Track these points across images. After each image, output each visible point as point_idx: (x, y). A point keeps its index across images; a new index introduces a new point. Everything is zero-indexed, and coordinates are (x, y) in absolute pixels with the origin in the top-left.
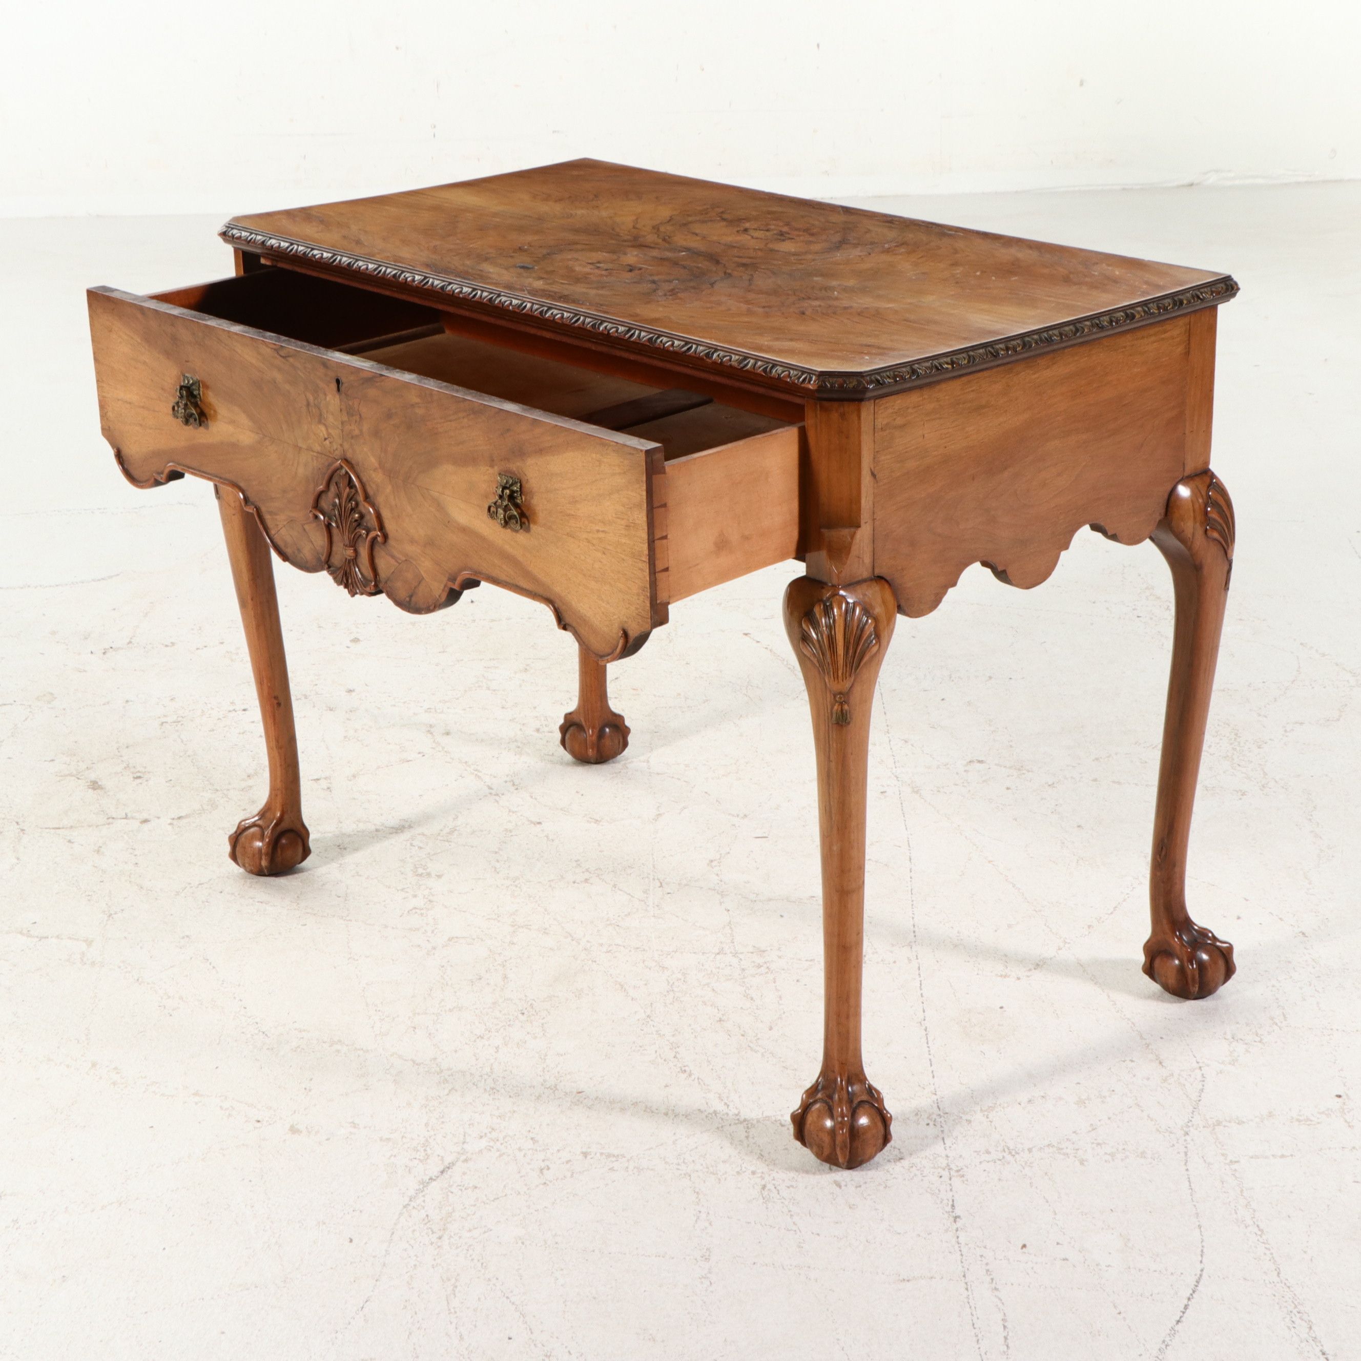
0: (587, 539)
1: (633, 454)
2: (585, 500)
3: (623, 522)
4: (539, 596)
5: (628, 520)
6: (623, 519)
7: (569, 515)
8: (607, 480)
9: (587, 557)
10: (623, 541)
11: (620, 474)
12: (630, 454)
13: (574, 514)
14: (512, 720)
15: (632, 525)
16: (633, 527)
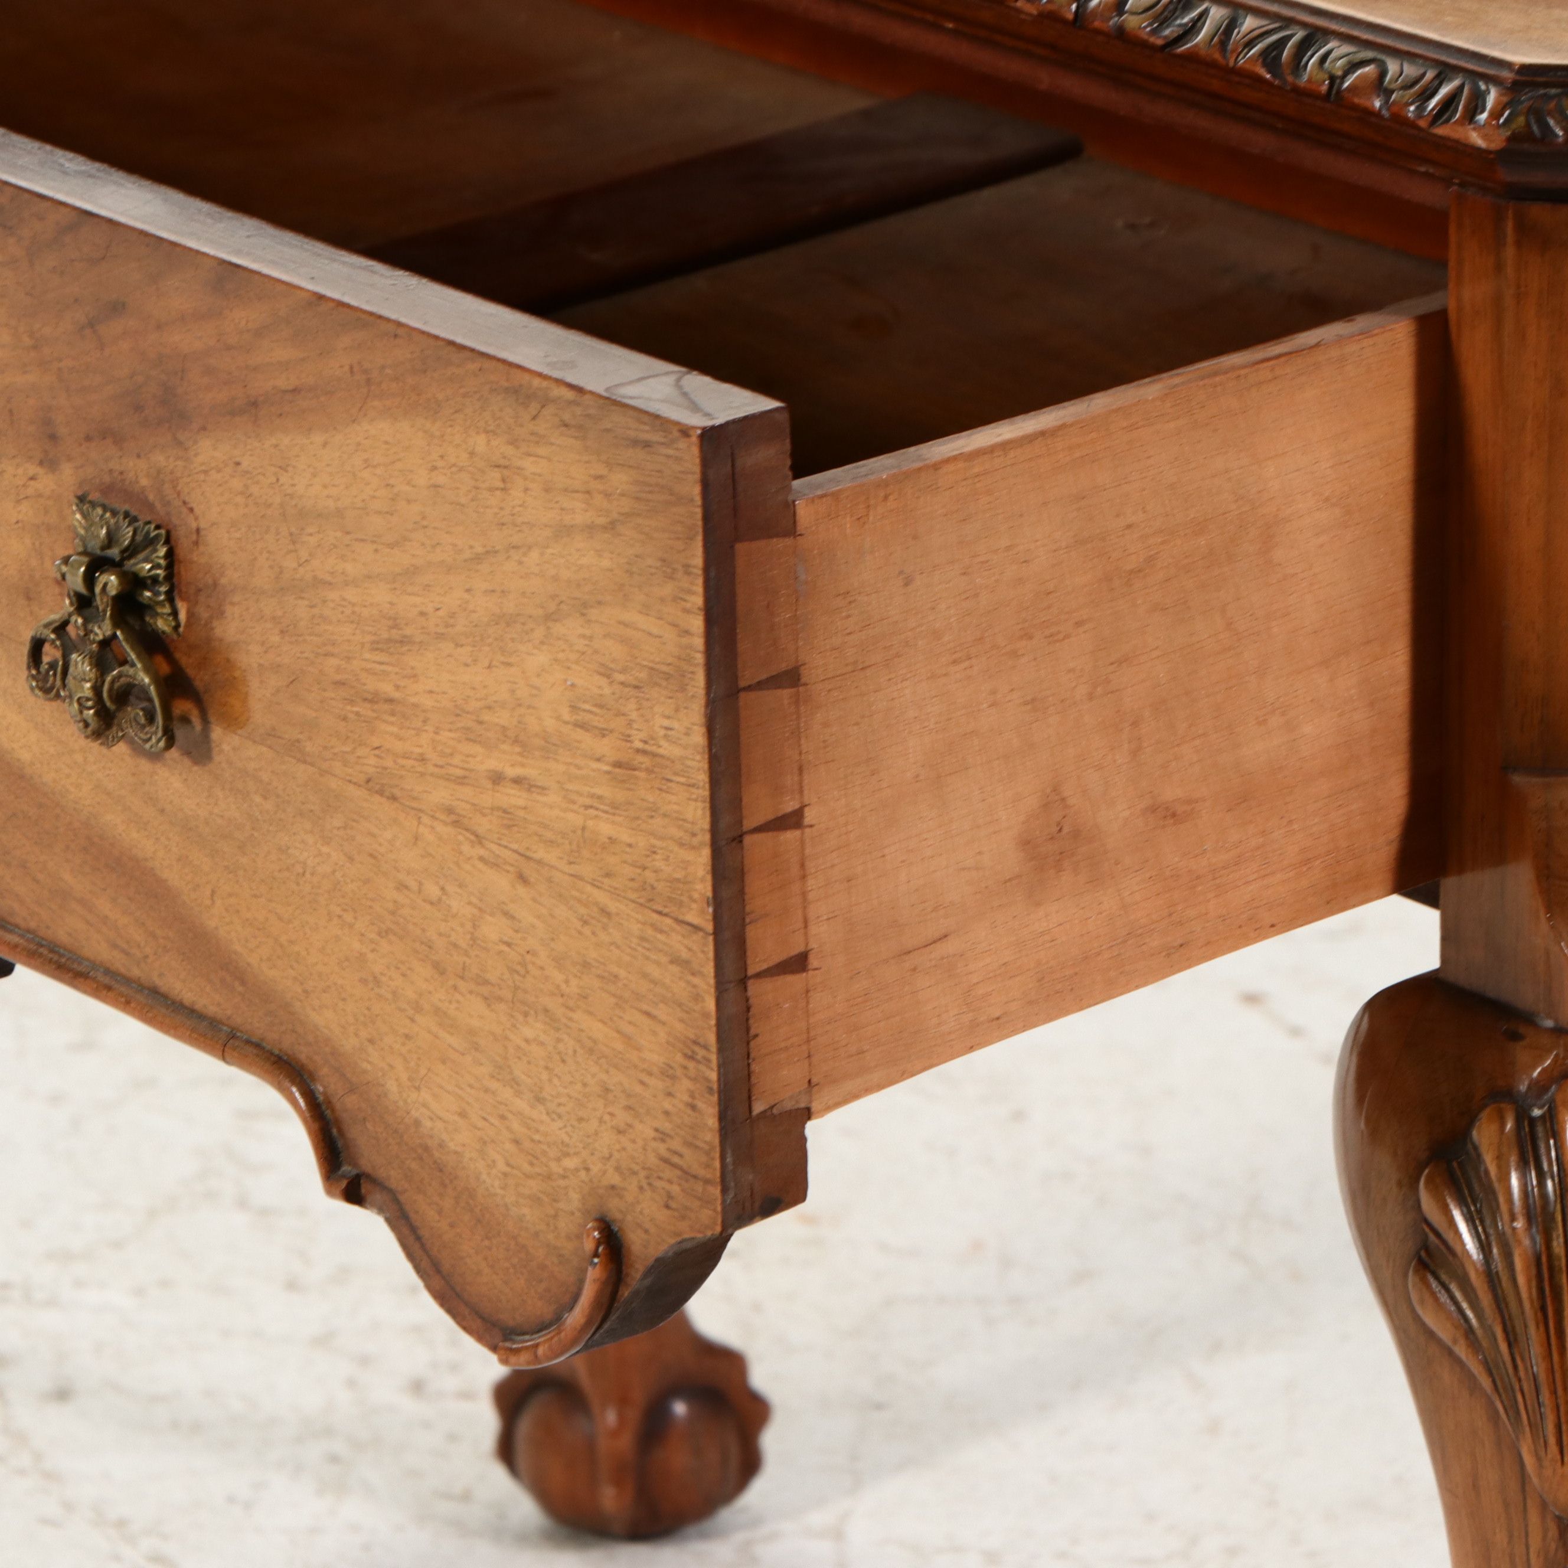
0: (450, 811)
1: (647, 445)
2: (440, 636)
3: (606, 747)
4: (248, 1042)
5: (627, 739)
6: (603, 733)
7: (374, 699)
8: (535, 554)
9: (451, 888)
10: (605, 828)
11: (590, 529)
12: (635, 443)
13: (396, 695)
14: (324, 1341)
15: (645, 761)
16: (649, 771)
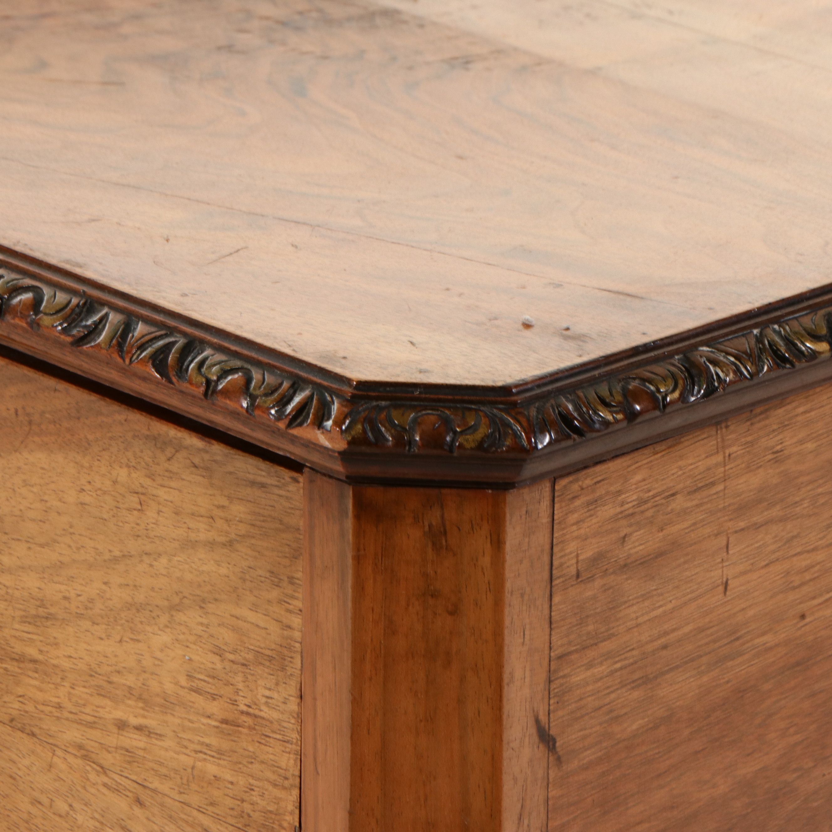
0: (80, 747)
1: (263, 486)
2: (80, 616)
3: (214, 708)
5: (234, 703)
6: (214, 697)
7: (20, 659)
8: (164, 560)
9: (77, 806)
10: (212, 769)
11: (211, 545)
12: (253, 484)
13: (40, 657)
15: (249, 721)
16: (250, 728)
